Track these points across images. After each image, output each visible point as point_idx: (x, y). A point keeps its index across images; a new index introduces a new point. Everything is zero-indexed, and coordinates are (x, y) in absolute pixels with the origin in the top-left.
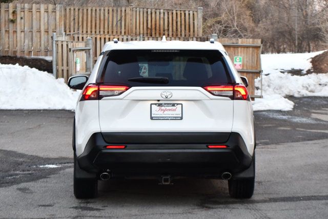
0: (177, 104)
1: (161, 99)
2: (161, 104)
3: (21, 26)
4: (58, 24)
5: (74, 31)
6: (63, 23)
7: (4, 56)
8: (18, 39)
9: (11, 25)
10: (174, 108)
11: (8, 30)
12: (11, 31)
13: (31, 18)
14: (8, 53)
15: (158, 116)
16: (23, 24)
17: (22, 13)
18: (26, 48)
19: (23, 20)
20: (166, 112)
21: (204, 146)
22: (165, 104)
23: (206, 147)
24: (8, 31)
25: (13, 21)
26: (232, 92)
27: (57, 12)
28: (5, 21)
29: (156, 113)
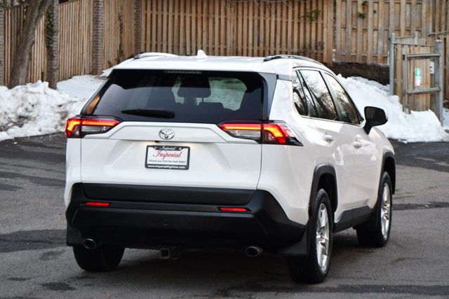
0: (183, 148)
1: (159, 139)
2: (161, 147)
3: (374, 23)
4: (424, 20)
5: (440, 30)
6: (431, 19)
7: (349, 64)
8: (370, 40)
9: (360, 21)
10: (178, 152)
11: (355, 27)
12: (360, 30)
13: (387, 12)
14: (356, 58)
15: (155, 163)
16: (376, 20)
17: (376, 5)
18: (380, 52)
19: (376, 15)
20: (167, 158)
21: (215, 207)
22: (166, 147)
23: (217, 210)
24: (356, 29)
25: (362, 16)
26: (260, 132)
27: (423, 3)
28: (352, 16)
29: (153, 159)
